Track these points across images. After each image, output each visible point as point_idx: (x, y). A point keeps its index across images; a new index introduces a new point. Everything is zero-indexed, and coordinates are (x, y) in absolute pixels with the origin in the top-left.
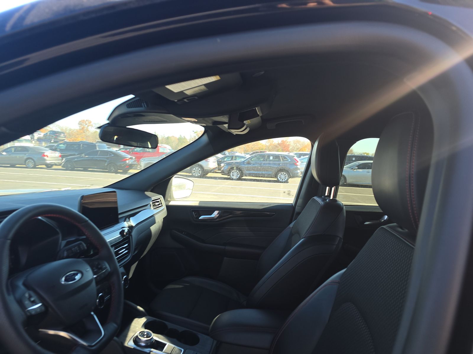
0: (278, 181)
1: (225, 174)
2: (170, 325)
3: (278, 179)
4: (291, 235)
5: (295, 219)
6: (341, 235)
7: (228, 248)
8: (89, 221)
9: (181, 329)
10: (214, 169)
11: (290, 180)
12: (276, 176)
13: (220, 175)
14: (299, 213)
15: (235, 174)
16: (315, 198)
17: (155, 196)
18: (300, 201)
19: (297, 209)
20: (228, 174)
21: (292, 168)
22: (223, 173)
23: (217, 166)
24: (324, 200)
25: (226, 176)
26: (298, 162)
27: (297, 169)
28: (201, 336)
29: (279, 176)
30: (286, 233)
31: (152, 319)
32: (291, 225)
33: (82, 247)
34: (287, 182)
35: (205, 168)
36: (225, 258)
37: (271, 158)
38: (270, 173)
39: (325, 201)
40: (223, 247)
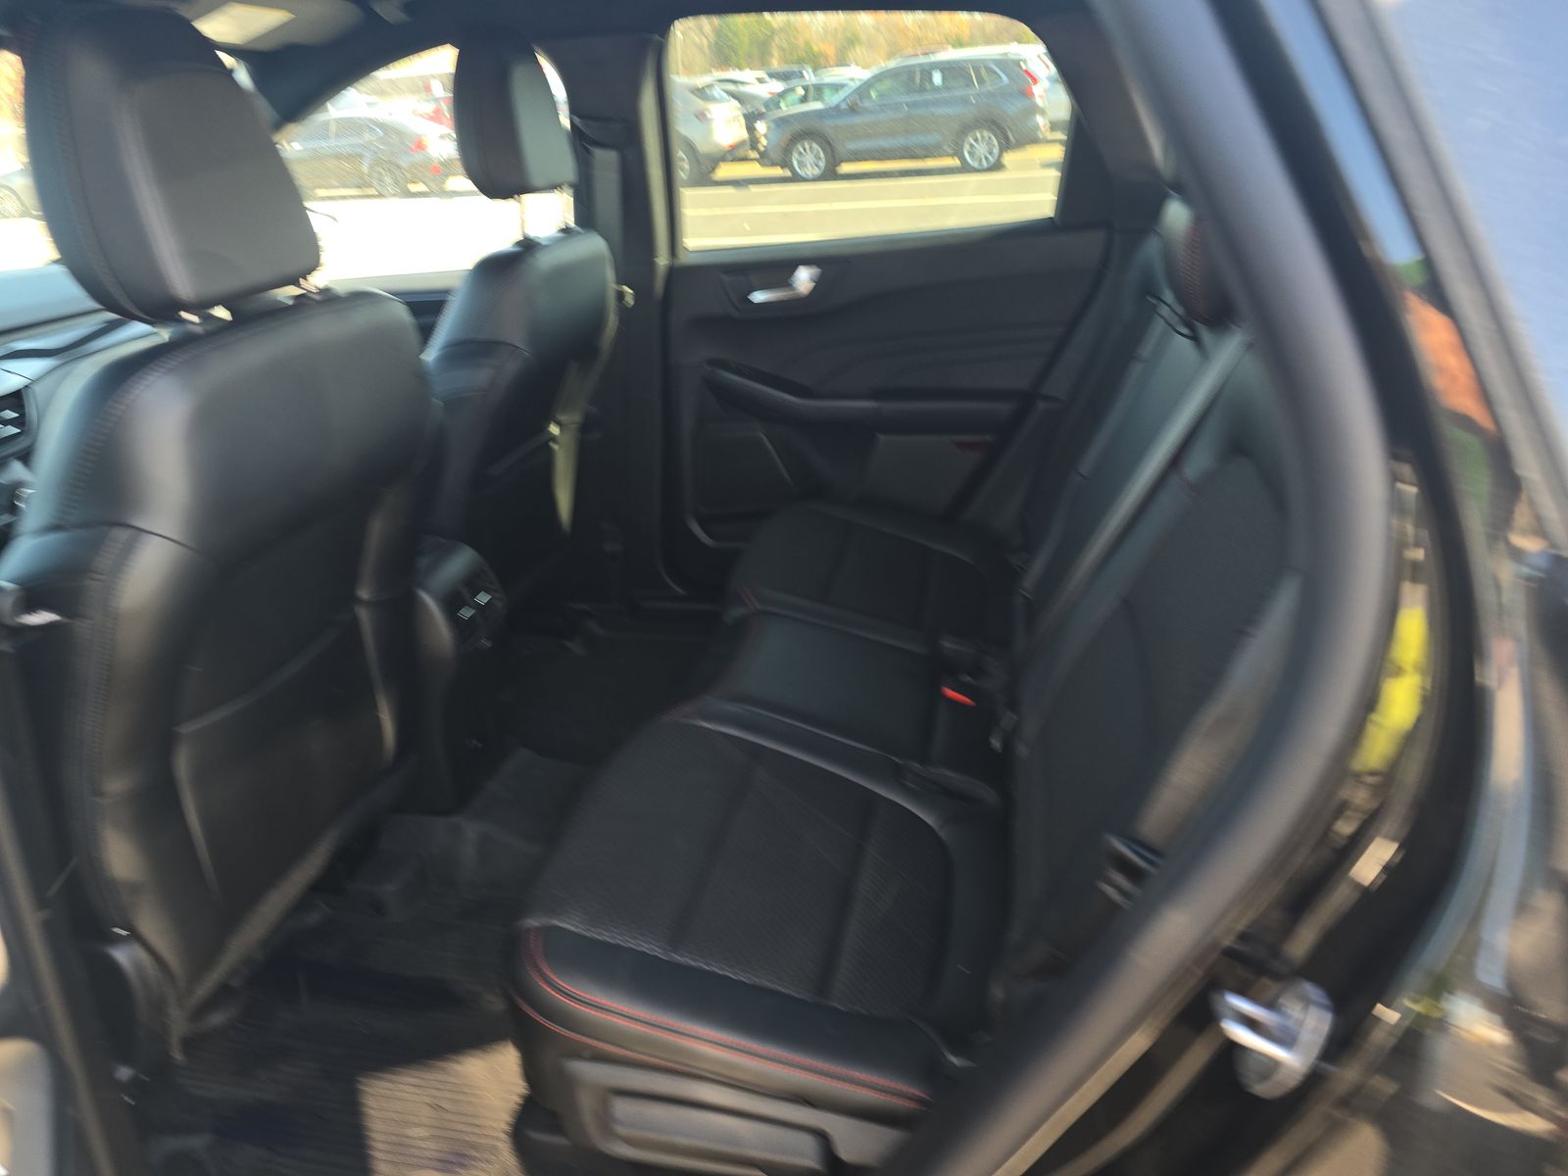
0: (964, 169)
1: (773, 164)
3: (962, 159)
10: (734, 148)
11: (1009, 158)
12: (956, 150)
13: (753, 169)
15: (809, 159)
20: (785, 163)
21: (1013, 108)
23: (744, 135)
25: (778, 172)
26: (1035, 81)
27: (1034, 109)
29: (966, 148)
34: (997, 166)
35: (702, 147)
37: (937, 78)
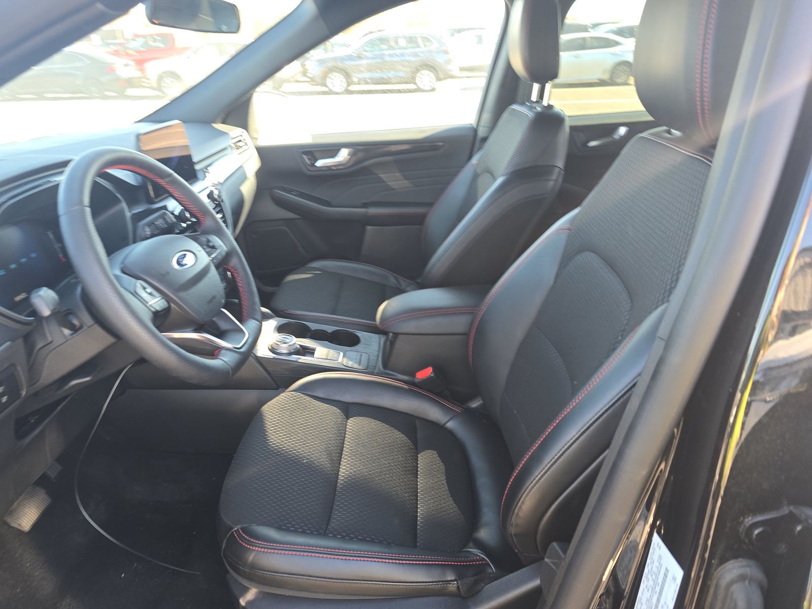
0: (418, 90)
1: (318, 85)
2: (313, 326)
4: (476, 176)
5: (480, 149)
6: (560, 163)
7: (372, 211)
8: (176, 175)
9: (330, 329)
12: (412, 80)
14: (484, 140)
15: (337, 82)
16: (515, 107)
17: (235, 132)
18: (487, 116)
19: (481, 132)
20: (324, 84)
22: (312, 80)
24: (531, 108)
28: (360, 334)
29: (418, 79)
30: (465, 175)
31: (284, 321)
32: (474, 160)
33: (168, 220)
36: (369, 228)
38: (402, 74)
39: (534, 110)
40: (362, 210)
